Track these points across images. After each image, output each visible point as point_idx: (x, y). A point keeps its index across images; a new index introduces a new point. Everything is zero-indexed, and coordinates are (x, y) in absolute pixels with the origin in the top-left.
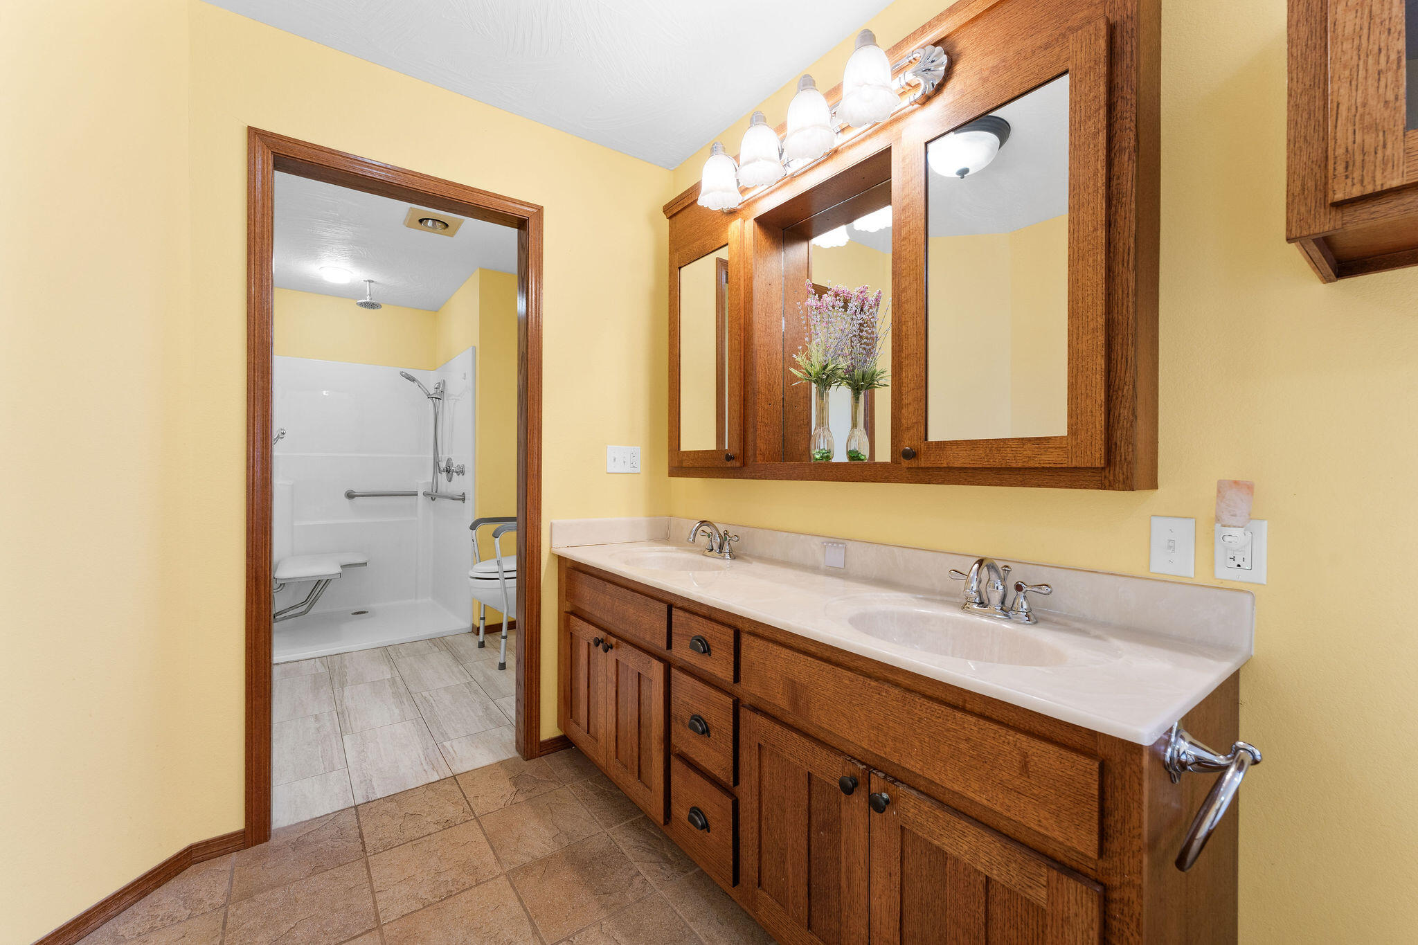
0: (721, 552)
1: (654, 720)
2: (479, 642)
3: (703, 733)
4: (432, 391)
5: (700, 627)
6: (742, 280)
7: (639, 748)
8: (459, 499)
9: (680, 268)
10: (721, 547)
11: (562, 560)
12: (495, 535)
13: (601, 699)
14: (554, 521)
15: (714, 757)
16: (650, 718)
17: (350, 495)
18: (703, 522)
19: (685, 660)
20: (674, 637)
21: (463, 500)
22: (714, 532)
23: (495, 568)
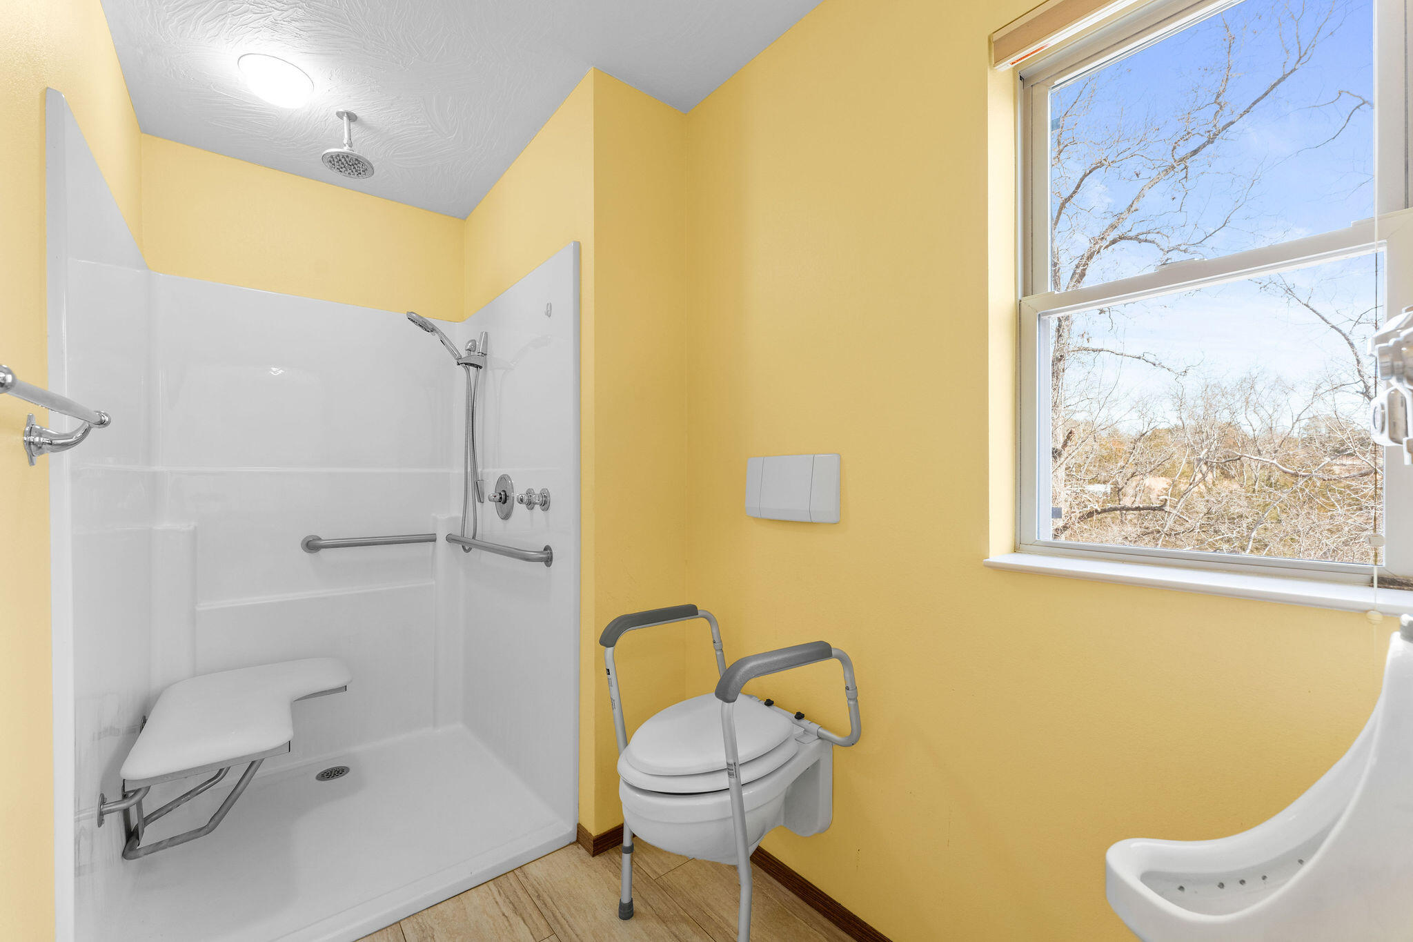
2: (622, 906)
4: (464, 354)
8: (540, 560)
17: (312, 546)
21: (548, 561)
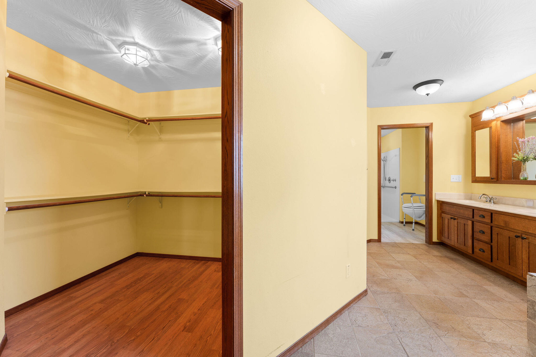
0: (490, 202)
1: (469, 233)
2: (404, 225)
3: (483, 233)
5: (481, 213)
6: (496, 136)
7: (464, 239)
8: (395, 188)
9: (475, 131)
10: (490, 201)
11: (438, 201)
12: (411, 197)
13: (452, 231)
14: (436, 193)
15: (486, 238)
16: (468, 232)
18: (483, 194)
19: (478, 220)
20: (474, 216)
22: (488, 197)
23: (411, 205)
